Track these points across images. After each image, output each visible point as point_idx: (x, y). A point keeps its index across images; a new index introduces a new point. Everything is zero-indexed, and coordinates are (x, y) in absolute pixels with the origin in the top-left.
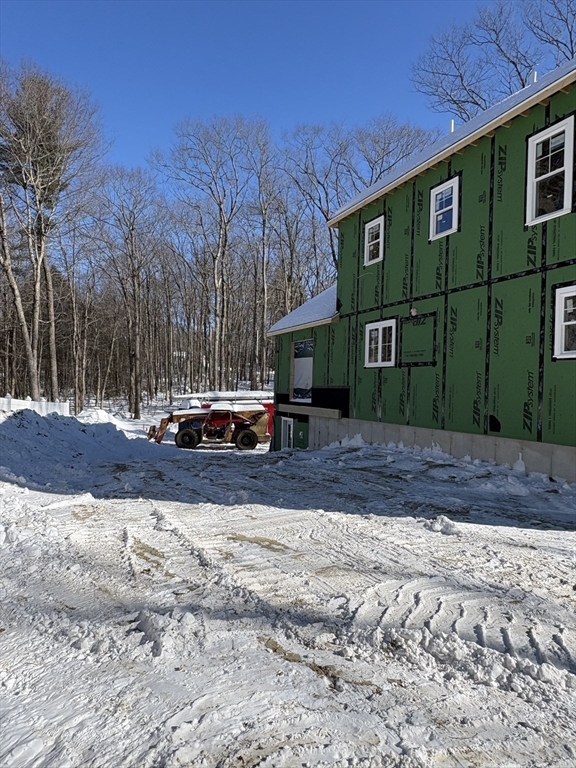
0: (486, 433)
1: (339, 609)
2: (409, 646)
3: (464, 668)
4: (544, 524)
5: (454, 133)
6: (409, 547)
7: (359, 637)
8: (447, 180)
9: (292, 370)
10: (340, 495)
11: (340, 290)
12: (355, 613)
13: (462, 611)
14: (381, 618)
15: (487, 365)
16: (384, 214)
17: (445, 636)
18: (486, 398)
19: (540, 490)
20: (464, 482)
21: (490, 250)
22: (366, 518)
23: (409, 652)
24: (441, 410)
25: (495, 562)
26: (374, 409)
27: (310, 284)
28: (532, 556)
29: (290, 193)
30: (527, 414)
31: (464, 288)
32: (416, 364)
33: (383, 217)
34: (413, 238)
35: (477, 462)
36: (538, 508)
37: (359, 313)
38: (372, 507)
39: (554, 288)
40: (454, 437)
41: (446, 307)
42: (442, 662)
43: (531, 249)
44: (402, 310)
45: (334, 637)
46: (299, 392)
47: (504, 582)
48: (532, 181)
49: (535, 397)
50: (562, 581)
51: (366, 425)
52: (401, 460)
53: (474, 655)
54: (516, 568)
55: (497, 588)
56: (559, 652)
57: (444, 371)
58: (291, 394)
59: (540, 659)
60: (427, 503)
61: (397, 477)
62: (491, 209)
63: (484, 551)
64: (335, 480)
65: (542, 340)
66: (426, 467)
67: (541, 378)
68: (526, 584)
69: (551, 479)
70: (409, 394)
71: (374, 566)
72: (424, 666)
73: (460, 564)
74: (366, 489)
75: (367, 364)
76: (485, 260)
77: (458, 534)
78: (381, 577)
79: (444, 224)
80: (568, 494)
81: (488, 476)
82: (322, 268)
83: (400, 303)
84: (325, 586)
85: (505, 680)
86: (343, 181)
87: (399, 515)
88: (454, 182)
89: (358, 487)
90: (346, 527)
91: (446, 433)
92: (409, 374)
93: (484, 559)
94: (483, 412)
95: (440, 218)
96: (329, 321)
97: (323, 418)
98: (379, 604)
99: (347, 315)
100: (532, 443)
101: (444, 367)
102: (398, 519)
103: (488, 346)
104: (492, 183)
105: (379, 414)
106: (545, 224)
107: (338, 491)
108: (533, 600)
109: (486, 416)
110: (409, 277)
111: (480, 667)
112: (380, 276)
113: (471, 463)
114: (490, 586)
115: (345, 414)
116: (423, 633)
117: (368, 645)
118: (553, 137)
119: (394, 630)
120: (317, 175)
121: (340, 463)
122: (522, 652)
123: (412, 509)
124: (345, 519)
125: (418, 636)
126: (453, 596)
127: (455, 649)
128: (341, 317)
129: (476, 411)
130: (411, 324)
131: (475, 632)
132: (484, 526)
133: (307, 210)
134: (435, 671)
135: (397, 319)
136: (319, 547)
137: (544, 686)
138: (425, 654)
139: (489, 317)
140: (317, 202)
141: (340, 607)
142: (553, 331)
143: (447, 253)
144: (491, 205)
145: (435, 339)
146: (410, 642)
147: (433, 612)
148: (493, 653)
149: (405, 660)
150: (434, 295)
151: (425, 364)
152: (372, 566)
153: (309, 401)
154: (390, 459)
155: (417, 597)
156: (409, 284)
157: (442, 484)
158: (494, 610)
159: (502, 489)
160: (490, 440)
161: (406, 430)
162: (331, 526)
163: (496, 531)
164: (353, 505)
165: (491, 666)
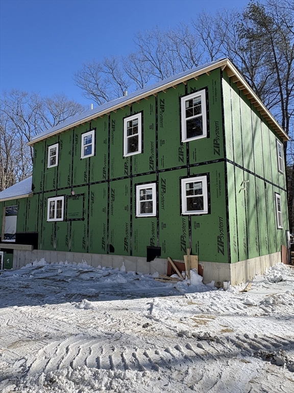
0: (108, 253)
1: (20, 367)
2: (60, 380)
3: (89, 384)
4: (132, 296)
5: (93, 110)
6: (66, 320)
7: (30, 382)
8: (89, 131)
9: (3, 223)
10: (29, 295)
11: (34, 180)
12: (29, 367)
13: (91, 351)
14: (46, 366)
15: (108, 220)
16: (59, 142)
17: (79, 368)
18: (108, 236)
19: (132, 279)
20: (98, 280)
21: (109, 166)
22: (43, 307)
23: (60, 383)
24: (87, 243)
25: (109, 320)
26: (52, 244)
27: (18, 174)
28: (126, 314)
29: (8, 124)
30: (126, 243)
31: (98, 183)
32: (74, 220)
33: (58, 144)
34: (73, 156)
35: (104, 268)
36: (131, 288)
37: (44, 192)
38: (48, 300)
39: (136, 185)
40: (93, 256)
41: (89, 191)
42: (77, 384)
43: (126, 167)
44: (67, 192)
45: (15, 386)
46: (8, 236)
47: (112, 330)
48: (126, 138)
49: (129, 235)
50: (138, 324)
51: (47, 253)
52: (66, 271)
53: (94, 375)
54: (118, 321)
55: (109, 334)
56: (134, 362)
57: (88, 223)
58: (3, 237)
59: (126, 367)
60: (78, 293)
61: (63, 281)
62: (109, 147)
63: (104, 316)
64: (27, 287)
65: (131, 208)
66: (78, 273)
67: (131, 226)
68: (122, 330)
69: (136, 274)
70: (70, 235)
71: (45, 335)
72: (68, 389)
73: (92, 325)
74: (45, 290)
75: (48, 220)
76: (107, 170)
77: (92, 308)
78: (48, 341)
79: (88, 151)
80: (143, 280)
81: (109, 275)
82: (26, 166)
83: (66, 188)
84: (13, 354)
85: (109, 384)
86: (39, 122)
87: (62, 303)
88: (93, 132)
89: (40, 289)
90: (30, 315)
91: (89, 255)
92: (71, 225)
93: (103, 320)
94: (106, 243)
95: (86, 148)
96: (27, 196)
97: (22, 251)
98: (46, 358)
99: (38, 193)
100: (128, 257)
101: (88, 221)
102: (61, 304)
103: (108, 211)
104: (109, 135)
105: (55, 247)
106: (131, 157)
107: (28, 293)
108: (125, 337)
109: (108, 245)
110: (71, 175)
111: (97, 381)
112: (56, 174)
113: (101, 269)
114: (106, 334)
115: (36, 247)
116: (68, 369)
117: (36, 386)
118: (134, 120)
119: (51, 372)
120: (24, 117)
121: (31, 276)
122: (118, 366)
123: (69, 298)
124: (30, 309)
125: (65, 372)
126: (87, 343)
127: (84, 375)
128: (34, 194)
129: (103, 243)
130: (72, 199)
131: (96, 361)
132: (105, 302)
133: (18, 134)
134: (74, 390)
135: (65, 196)
136: (12, 330)
137: (127, 382)
138: (69, 382)
139: (109, 197)
140: (24, 131)
141: (21, 366)
142: (136, 204)
143: (89, 165)
144: (109, 145)
145: (84, 207)
146: (60, 377)
147: (75, 355)
148: (104, 371)
149: (57, 389)
150: (83, 185)
151: (79, 219)
152: (43, 336)
153: (14, 241)
154: (60, 271)
155: (67, 349)
156: (71, 179)
157: (87, 282)
158: (106, 346)
159: (115, 281)
160: (109, 257)
161: (69, 254)
162: (21, 315)
163: (111, 304)
164: (36, 300)
165: (102, 379)
